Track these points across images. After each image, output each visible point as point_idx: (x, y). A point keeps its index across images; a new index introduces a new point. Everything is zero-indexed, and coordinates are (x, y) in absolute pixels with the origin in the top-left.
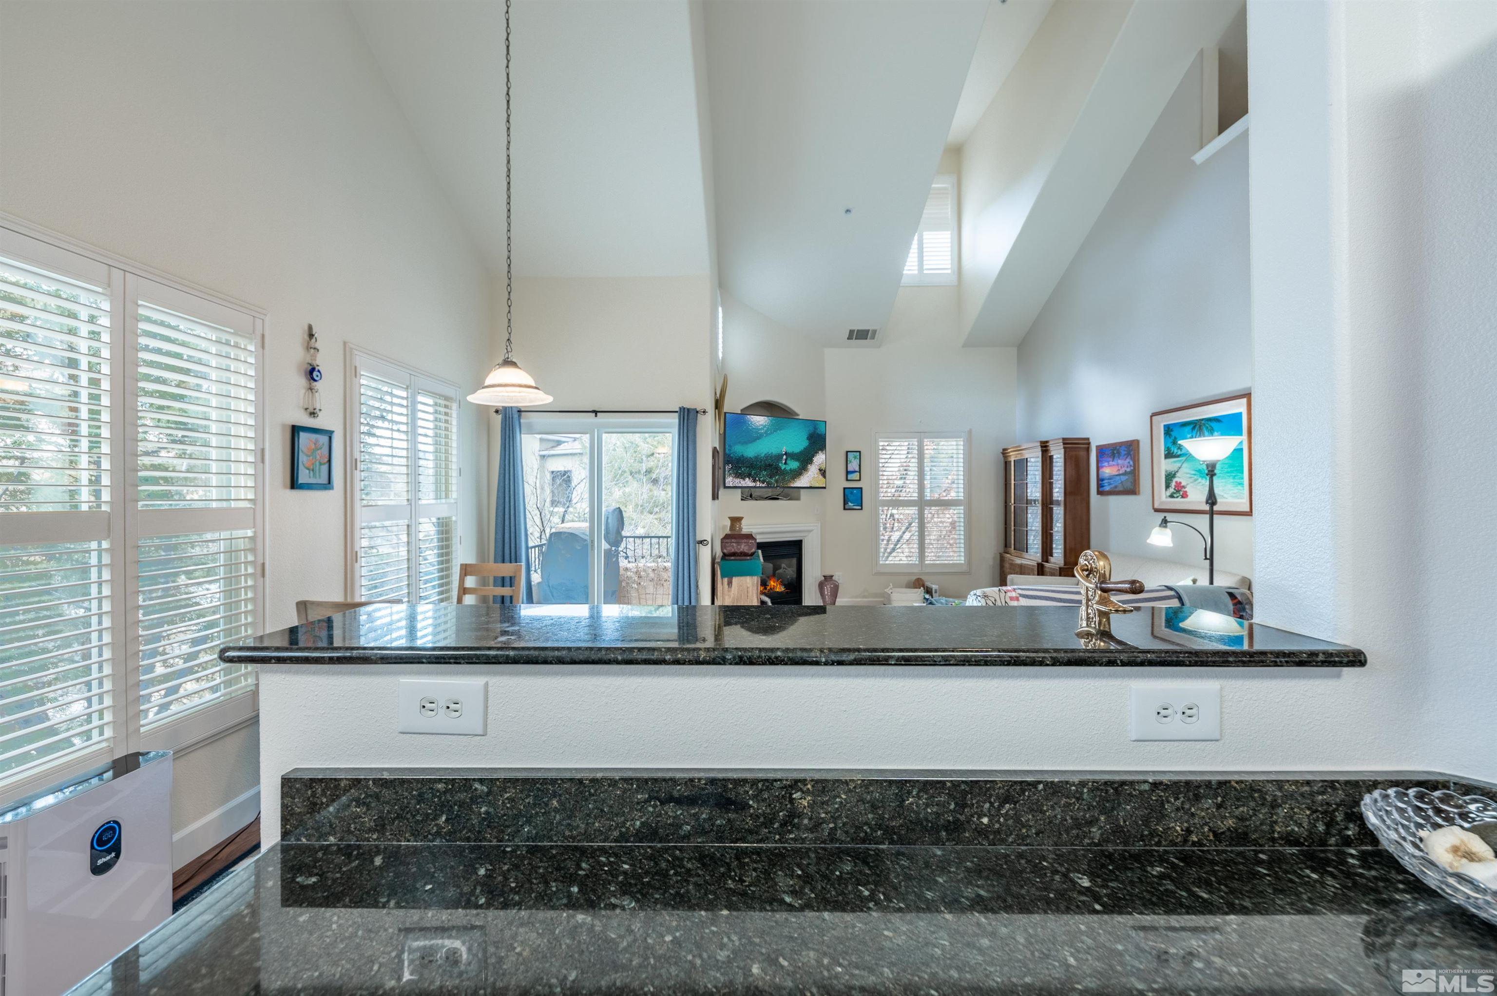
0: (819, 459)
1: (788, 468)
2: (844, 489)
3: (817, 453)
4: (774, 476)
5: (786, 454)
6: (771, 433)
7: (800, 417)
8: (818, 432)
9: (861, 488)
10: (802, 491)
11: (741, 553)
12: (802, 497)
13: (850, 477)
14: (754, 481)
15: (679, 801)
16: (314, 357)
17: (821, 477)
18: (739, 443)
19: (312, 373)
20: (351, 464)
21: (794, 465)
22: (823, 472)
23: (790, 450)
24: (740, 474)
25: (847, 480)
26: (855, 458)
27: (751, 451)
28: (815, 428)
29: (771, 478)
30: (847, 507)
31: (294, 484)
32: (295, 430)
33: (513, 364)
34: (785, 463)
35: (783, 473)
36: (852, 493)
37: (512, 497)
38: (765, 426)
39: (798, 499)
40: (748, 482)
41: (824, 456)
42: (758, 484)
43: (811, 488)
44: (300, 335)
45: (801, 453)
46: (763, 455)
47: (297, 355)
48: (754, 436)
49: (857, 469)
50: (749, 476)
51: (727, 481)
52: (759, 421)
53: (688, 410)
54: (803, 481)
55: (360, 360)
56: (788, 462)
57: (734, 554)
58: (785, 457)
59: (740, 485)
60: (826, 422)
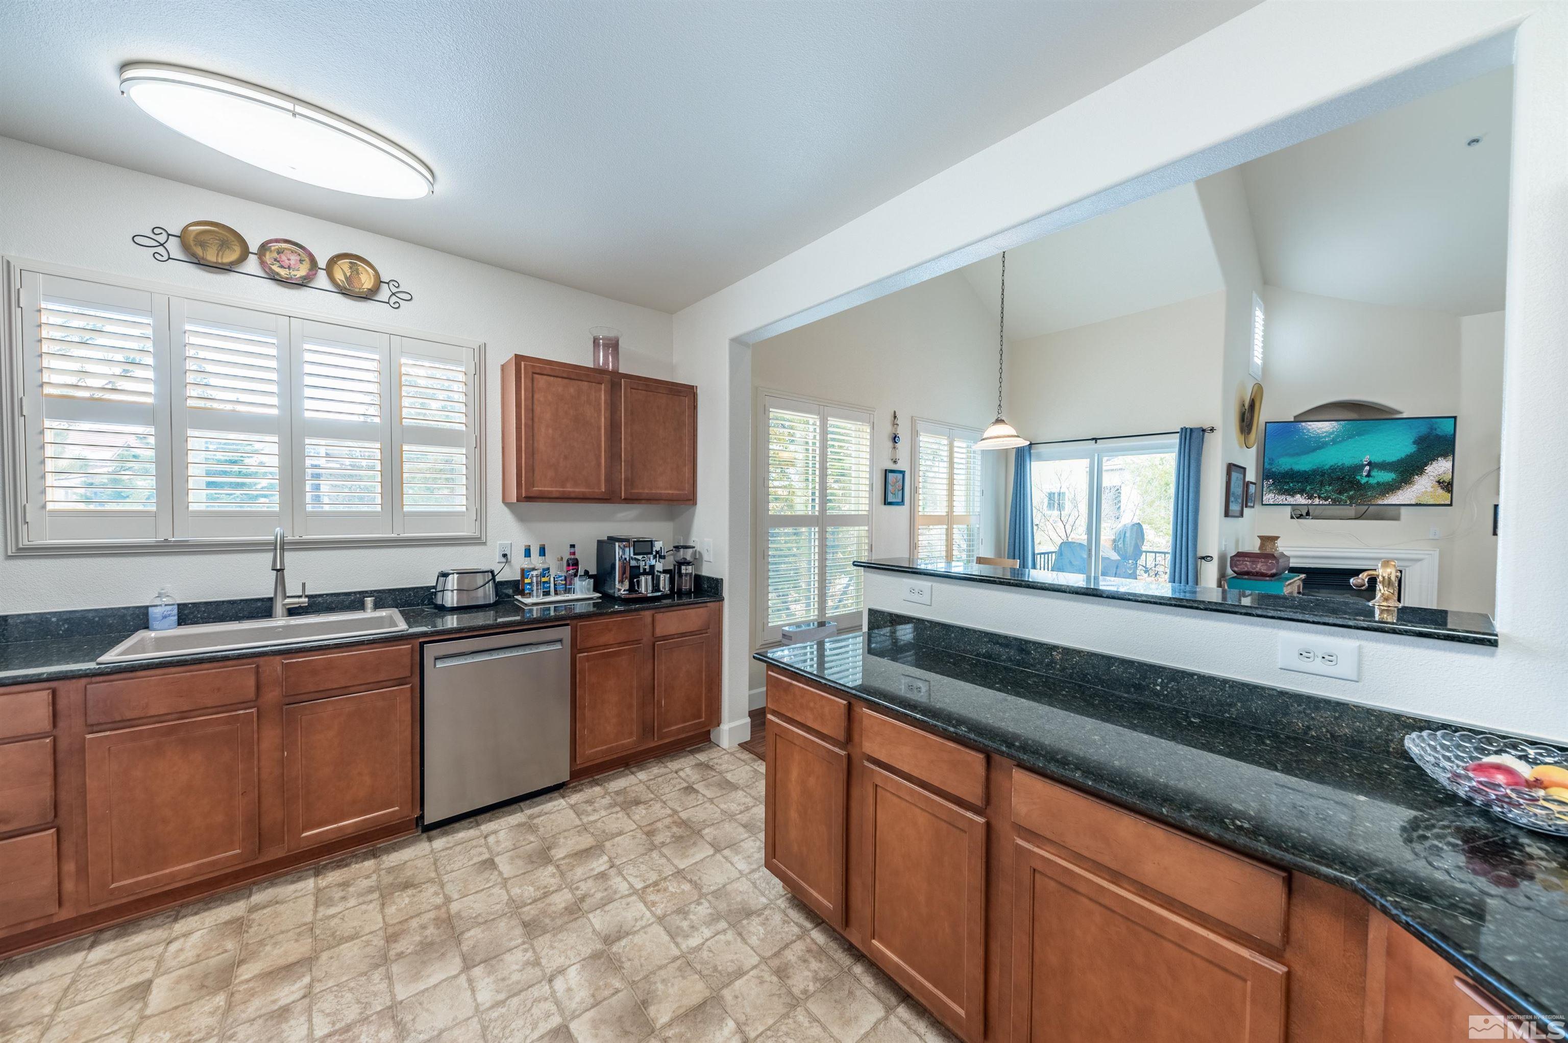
0: (1440, 467)
1: (1372, 481)
3: (1434, 459)
4: (1346, 491)
5: (1370, 464)
6: (1340, 442)
7: (1404, 416)
8: (1439, 432)
10: (1402, 508)
11: (1257, 573)
12: (1402, 517)
14: (1310, 497)
15: (1001, 645)
16: (896, 429)
17: (1440, 491)
18: (1286, 455)
19: (895, 439)
20: (915, 490)
22: (1447, 486)
23: (1377, 458)
27: (1305, 464)
29: (1340, 493)
31: (886, 503)
32: (886, 472)
33: (1002, 421)
34: (1368, 475)
35: (1360, 488)
37: (1022, 511)
38: (1332, 433)
39: (1396, 518)
40: (1300, 499)
41: (1450, 464)
42: (1317, 501)
43: (1417, 505)
44: (890, 417)
45: (1400, 462)
46: (1327, 467)
47: (887, 429)
50: (1301, 492)
51: (1264, 498)
53: (1191, 430)
55: (920, 426)
56: (1373, 473)
57: (1247, 573)
58: (1367, 468)
59: (1286, 502)
60: (1455, 418)
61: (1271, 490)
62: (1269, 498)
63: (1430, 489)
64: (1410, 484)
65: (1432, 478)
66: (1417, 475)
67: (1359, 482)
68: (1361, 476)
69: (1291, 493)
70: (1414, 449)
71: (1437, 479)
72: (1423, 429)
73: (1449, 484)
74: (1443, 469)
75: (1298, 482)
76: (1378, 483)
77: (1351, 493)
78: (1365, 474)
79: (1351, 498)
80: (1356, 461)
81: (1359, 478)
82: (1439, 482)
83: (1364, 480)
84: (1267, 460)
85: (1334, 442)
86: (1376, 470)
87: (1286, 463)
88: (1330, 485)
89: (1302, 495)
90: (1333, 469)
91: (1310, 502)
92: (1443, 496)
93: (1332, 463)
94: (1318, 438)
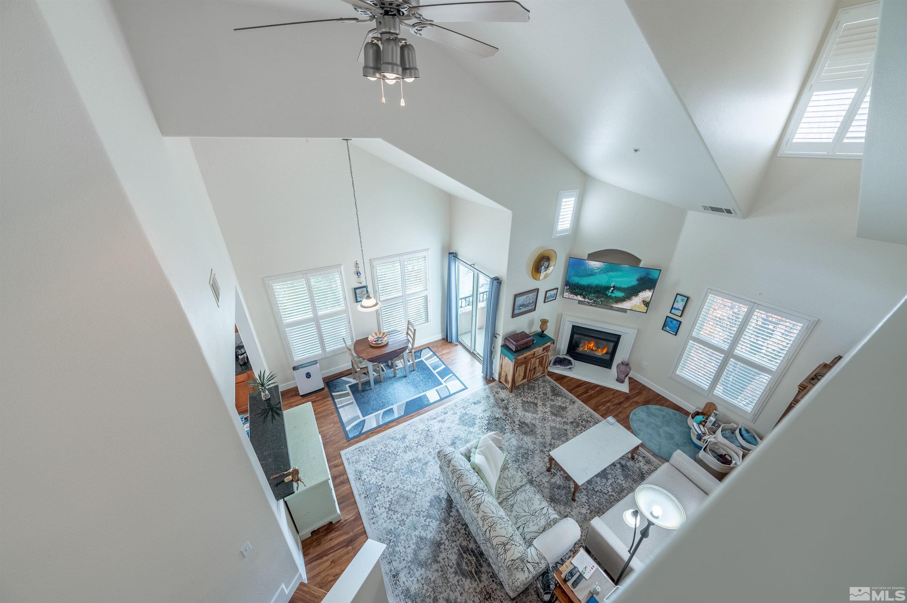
0: (646, 294)
1: (613, 295)
2: (667, 317)
4: (601, 298)
5: (614, 287)
7: (642, 265)
8: (650, 277)
9: (680, 322)
12: (626, 313)
13: (673, 311)
14: (584, 298)
16: (358, 270)
17: (643, 305)
18: (577, 276)
19: (358, 273)
20: (376, 290)
21: (620, 294)
22: (647, 304)
23: (618, 285)
24: (574, 293)
25: (670, 312)
26: (682, 300)
27: (585, 281)
28: (648, 274)
29: (598, 298)
30: (664, 329)
31: (357, 301)
32: (354, 290)
34: (612, 292)
36: (671, 322)
38: (599, 268)
41: (651, 294)
42: (587, 300)
43: (630, 310)
47: (353, 270)
48: (591, 273)
49: (681, 308)
50: (581, 295)
51: (564, 294)
52: (595, 264)
54: (626, 305)
56: (614, 292)
58: (612, 289)
59: (573, 298)
60: (661, 270)
61: (567, 291)
62: (566, 294)
63: (638, 304)
64: (630, 299)
65: (640, 299)
66: (634, 296)
67: (607, 295)
68: (609, 292)
69: (576, 294)
70: (636, 283)
71: (643, 300)
72: (643, 274)
73: (648, 303)
74: (647, 295)
75: (580, 290)
76: (616, 297)
77: (602, 299)
78: (610, 291)
79: (602, 301)
80: (608, 285)
81: (607, 292)
82: (643, 301)
83: (609, 294)
84: (568, 277)
85: (600, 273)
86: (616, 290)
87: (576, 280)
88: (594, 294)
89: (581, 296)
90: (597, 286)
91: (584, 300)
92: (643, 308)
93: (596, 283)
94: (592, 269)
